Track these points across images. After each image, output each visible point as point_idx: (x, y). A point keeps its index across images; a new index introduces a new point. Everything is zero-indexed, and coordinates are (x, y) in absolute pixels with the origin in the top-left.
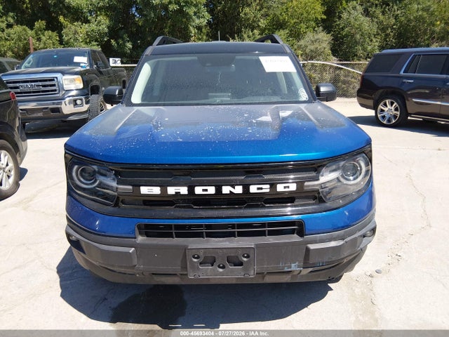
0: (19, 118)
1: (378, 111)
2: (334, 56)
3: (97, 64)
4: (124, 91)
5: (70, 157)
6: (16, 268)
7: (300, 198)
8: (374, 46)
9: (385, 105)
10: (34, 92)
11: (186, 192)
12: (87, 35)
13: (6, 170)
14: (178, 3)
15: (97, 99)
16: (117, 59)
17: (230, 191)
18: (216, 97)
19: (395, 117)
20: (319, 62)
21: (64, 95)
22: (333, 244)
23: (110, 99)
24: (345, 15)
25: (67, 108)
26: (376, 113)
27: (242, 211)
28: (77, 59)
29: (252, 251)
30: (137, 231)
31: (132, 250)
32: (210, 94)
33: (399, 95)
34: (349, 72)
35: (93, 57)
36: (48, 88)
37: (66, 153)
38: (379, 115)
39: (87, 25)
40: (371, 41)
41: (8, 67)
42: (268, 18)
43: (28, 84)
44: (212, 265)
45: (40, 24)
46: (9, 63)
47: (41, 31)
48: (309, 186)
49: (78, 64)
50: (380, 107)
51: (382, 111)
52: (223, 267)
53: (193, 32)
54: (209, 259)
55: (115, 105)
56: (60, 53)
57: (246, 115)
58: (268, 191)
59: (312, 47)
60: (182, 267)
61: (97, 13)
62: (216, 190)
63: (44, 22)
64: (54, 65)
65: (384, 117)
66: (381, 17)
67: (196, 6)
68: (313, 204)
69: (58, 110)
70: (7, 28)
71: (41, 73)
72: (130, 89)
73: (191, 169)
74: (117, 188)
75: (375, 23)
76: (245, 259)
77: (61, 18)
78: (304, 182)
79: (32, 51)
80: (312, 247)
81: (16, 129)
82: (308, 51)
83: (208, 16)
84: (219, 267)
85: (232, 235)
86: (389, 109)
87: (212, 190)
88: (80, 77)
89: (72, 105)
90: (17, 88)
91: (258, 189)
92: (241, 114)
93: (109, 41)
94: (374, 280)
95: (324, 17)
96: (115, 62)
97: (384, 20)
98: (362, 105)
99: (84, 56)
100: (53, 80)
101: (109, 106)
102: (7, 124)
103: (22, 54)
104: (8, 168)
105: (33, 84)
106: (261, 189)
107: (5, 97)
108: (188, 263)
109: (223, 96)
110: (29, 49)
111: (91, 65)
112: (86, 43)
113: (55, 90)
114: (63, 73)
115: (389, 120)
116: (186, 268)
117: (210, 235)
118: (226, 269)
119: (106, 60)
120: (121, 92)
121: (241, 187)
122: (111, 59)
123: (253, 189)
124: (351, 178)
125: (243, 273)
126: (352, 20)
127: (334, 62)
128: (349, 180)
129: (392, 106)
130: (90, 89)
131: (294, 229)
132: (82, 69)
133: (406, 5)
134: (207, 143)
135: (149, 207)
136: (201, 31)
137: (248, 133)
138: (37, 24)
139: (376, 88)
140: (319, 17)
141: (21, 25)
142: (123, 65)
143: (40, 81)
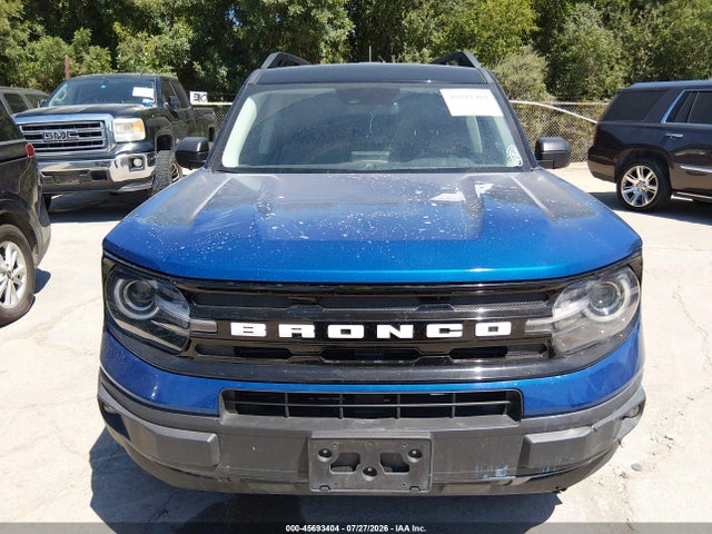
0: (39, 188)
1: (623, 184)
2: (550, 92)
3: (169, 100)
4: (211, 145)
5: (111, 264)
6: (16, 449)
7: (516, 349)
8: (616, 77)
9: (634, 174)
10: (65, 145)
11: (312, 335)
12: (157, 53)
13: (13, 275)
14: (303, 3)
15: (166, 157)
16: (201, 93)
17: (391, 334)
18: (366, 157)
19: (650, 194)
20: (526, 102)
21: (114, 150)
22: (571, 434)
23: (187, 159)
24: (571, 26)
25: (119, 173)
26: (619, 188)
27: (411, 371)
28: (137, 92)
29: (426, 446)
30: (222, 403)
31: (211, 437)
32: (355, 153)
33: (658, 160)
34: (574, 119)
35: (163, 88)
36: (89, 138)
37: (104, 256)
38: (623, 192)
39: (156, 38)
40: (612, 68)
41: (28, 103)
42: (446, 28)
43: (56, 131)
44: (354, 469)
45: (82, 34)
46: (31, 97)
47: (83, 45)
48: (533, 327)
49: (139, 100)
50: (626, 178)
51: (629, 184)
52: (373, 473)
53: (324, 51)
54: (350, 460)
55: (194, 170)
56: (111, 82)
57: (418, 193)
58: (459, 334)
59: (515, 78)
60: (299, 472)
61: (172, 18)
62: (366, 331)
63: (88, 31)
64: (102, 101)
65: (631, 195)
66: (630, 29)
67: (331, 8)
68: (540, 360)
69: (103, 175)
70: (30, 40)
71: (79, 114)
72: (220, 142)
73: (324, 292)
74: (189, 323)
75: (619, 39)
76: (414, 460)
77: (117, 27)
78: (526, 319)
79: (67, 77)
80: (534, 439)
81: (33, 207)
82: (507, 83)
83: (349, 25)
84: (366, 472)
85: (391, 413)
86: (641, 182)
87: (358, 332)
88: (139, 121)
89: (127, 167)
90: (40, 137)
91: (442, 331)
92: (411, 190)
93: (191, 64)
94: (630, 483)
95: (536, 28)
96: (198, 99)
97: (634, 34)
98: (596, 175)
99: (149, 87)
100: (98, 125)
101: (186, 171)
102: (18, 197)
103: (51, 83)
104: (16, 272)
105: (65, 131)
106: (448, 331)
107: (19, 151)
108: (311, 464)
109: (378, 157)
110: (64, 75)
111: (160, 102)
112: (154, 66)
113: (101, 142)
114: (115, 114)
115: (640, 201)
116: (307, 472)
117: (350, 413)
118: (379, 477)
119: (185, 94)
120: (205, 147)
121: (411, 327)
122: (192, 94)
123: (433, 331)
124: (605, 310)
125: (408, 486)
126: (583, 34)
127: (549, 102)
128: (602, 314)
129: (645, 176)
130: (156, 142)
131: (504, 405)
132: (146, 108)
133: (673, 9)
134: (352, 245)
135: (243, 360)
136: (337, 50)
137: (425, 226)
138: (77, 35)
139: (621, 146)
140: (528, 29)
141: (53, 36)
142: (211, 104)
143: (77, 126)
